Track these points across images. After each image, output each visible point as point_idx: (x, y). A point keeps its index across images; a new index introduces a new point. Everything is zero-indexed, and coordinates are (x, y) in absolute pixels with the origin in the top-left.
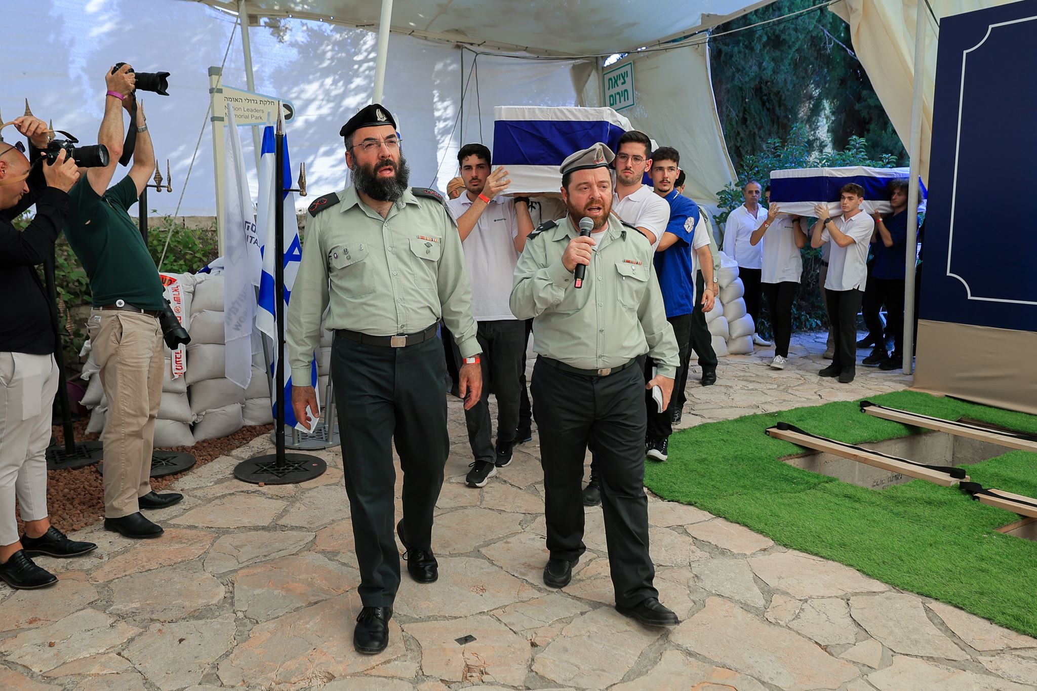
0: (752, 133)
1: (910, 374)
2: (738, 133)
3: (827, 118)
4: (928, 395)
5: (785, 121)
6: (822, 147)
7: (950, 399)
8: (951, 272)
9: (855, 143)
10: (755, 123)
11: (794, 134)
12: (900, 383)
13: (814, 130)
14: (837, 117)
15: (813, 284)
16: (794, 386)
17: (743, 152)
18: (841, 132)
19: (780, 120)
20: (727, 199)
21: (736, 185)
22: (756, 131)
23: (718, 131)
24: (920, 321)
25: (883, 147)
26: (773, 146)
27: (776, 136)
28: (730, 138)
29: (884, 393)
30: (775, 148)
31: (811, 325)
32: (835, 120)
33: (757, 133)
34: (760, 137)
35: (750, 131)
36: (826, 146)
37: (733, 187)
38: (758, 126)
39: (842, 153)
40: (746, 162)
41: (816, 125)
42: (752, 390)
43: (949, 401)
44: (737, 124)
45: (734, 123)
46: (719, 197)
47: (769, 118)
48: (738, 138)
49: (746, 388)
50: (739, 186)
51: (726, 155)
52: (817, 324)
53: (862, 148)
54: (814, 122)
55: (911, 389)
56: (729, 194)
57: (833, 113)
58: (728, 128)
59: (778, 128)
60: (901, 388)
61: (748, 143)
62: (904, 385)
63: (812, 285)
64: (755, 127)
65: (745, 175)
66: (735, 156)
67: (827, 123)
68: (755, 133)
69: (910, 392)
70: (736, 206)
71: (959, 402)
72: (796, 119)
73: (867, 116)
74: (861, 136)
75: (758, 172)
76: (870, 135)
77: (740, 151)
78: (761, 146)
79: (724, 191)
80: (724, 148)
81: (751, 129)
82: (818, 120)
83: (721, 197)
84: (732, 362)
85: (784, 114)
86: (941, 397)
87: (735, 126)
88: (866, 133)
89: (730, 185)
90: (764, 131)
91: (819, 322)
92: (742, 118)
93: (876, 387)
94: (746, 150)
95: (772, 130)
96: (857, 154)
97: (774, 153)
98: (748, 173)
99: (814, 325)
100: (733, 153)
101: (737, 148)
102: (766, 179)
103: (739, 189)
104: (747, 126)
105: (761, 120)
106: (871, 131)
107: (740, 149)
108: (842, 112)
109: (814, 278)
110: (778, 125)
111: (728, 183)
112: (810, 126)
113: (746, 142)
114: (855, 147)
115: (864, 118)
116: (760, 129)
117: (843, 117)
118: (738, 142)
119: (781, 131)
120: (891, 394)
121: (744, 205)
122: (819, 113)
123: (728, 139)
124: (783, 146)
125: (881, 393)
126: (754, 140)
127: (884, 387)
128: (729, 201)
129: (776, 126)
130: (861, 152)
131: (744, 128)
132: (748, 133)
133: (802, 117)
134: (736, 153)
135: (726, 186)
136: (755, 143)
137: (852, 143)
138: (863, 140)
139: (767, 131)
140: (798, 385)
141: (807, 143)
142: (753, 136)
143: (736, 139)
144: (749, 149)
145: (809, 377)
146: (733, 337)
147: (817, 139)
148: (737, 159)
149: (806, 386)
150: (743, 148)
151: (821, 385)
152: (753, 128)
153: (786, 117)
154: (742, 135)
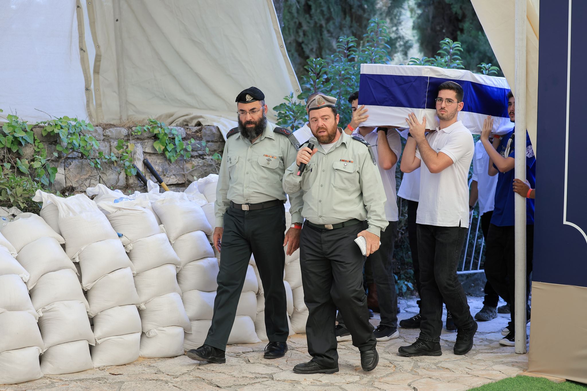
0: (318, 25)
1: (524, 353)
2: (300, 25)
3: (412, 10)
4: (545, 381)
5: (360, 12)
6: (407, 47)
7: (571, 384)
8: (567, 220)
9: (448, 48)
10: (322, 12)
11: (372, 31)
12: (513, 365)
13: (396, 25)
14: (424, 11)
15: (402, 234)
16: (382, 377)
17: (307, 51)
18: (429, 30)
19: (353, 10)
20: (287, 116)
21: (300, 97)
22: (323, 23)
23: (273, 23)
24: (535, 284)
25: (480, 52)
26: (346, 46)
27: (348, 32)
28: (289, 31)
29: (494, 381)
30: (349, 49)
31: (400, 289)
32: (421, 14)
33: (324, 25)
34: (329, 31)
35: (316, 23)
36: (410, 47)
37: (295, 100)
38: (326, 17)
39: (433, 59)
40: (312, 66)
41: (399, 19)
42: (327, 385)
43: (570, 387)
44: (298, 12)
45: (294, 10)
46: (276, 113)
47: (340, 7)
48: (299, 31)
49: (318, 383)
50: (302, 99)
51: (284, 56)
52: (408, 288)
53: (456, 54)
54: (396, 15)
55: (527, 374)
56: (291, 109)
57: (419, 5)
58: (287, 18)
59: (352, 21)
60: (514, 372)
61: (312, 39)
62: (518, 369)
63: (400, 235)
64: (321, 18)
65: (311, 84)
66: (296, 55)
67: (411, 17)
68: (321, 26)
69: (525, 377)
70: (300, 126)
71: (582, 387)
72: (373, 11)
73: (460, 12)
74: (455, 39)
75: (327, 80)
76: (464, 36)
77: (302, 48)
78: (329, 44)
79: (282, 105)
80: (281, 47)
81: (317, 20)
82: (401, 12)
83: (280, 113)
84: (298, 346)
85: (359, 3)
86: (560, 383)
87: (296, 15)
88: (459, 33)
89: (292, 97)
90: (334, 23)
91: (410, 285)
92: (304, 6)
93: (484, 373)
94: (310, 47)
95: (344, 22)
96: (452, 62)
97: (348, 56)
98: (315, 82)
99: (404, 289)
100: (293, 51)
101: (299, 45)
102: (338, 91)
103: (303, 102)
104: (311, 16)
105: (329, 8)
106: (465, 32)
107: (303, 45)
108: (429, 5)
109: (403, 224)
110: (351, 16)
111: (289, 94)
112: (391, 20)
113: (310, 38)
114: (449, 53)
115: (456, 13)
116: (328, 20)
117: (431, 10)
118: (299, 36)
119: (355, 25)
120: (503, 381)
121: (308, 125)
122: (402, 5)
123: (287, 32)
124: (358, 45)
125: (490, 381)
126: (321, 35)
127: (494, 373)
128: (290, 119)
129: (348, 19)
130: (456, 59)
131: (308, 19)
132: (312, 25)
133: (380, 9)
134: (297, 51)
135: (286, 98)
136: (322, 39)
137: (445, 47)
138: (457, 44)
139: (337, 24)
140: (387, 375)
141: (387, 43)
142: (319, 29)
143: (297, 32)
144: (314, 46)
145: (401, 363)
146: (299, 310)
147: (400, 37)
148: (299, 60)
149: (397, 376)
150: (306, 45)
151: (417, 374)
152: (319, 20)
153: (361, 7)
154: (305, 27)
